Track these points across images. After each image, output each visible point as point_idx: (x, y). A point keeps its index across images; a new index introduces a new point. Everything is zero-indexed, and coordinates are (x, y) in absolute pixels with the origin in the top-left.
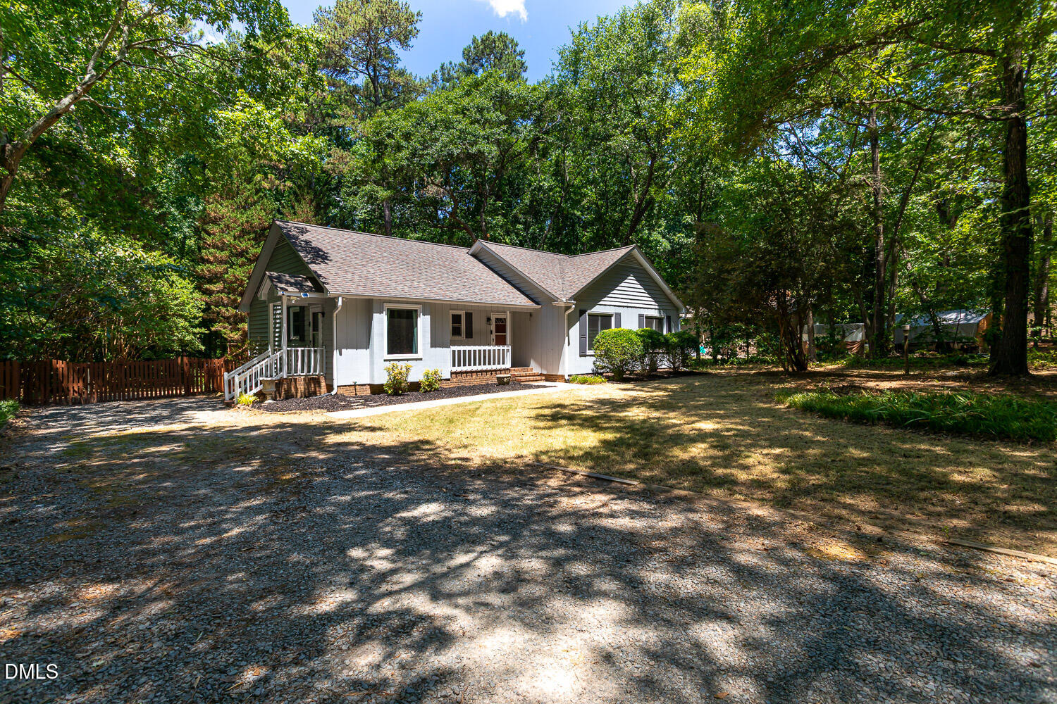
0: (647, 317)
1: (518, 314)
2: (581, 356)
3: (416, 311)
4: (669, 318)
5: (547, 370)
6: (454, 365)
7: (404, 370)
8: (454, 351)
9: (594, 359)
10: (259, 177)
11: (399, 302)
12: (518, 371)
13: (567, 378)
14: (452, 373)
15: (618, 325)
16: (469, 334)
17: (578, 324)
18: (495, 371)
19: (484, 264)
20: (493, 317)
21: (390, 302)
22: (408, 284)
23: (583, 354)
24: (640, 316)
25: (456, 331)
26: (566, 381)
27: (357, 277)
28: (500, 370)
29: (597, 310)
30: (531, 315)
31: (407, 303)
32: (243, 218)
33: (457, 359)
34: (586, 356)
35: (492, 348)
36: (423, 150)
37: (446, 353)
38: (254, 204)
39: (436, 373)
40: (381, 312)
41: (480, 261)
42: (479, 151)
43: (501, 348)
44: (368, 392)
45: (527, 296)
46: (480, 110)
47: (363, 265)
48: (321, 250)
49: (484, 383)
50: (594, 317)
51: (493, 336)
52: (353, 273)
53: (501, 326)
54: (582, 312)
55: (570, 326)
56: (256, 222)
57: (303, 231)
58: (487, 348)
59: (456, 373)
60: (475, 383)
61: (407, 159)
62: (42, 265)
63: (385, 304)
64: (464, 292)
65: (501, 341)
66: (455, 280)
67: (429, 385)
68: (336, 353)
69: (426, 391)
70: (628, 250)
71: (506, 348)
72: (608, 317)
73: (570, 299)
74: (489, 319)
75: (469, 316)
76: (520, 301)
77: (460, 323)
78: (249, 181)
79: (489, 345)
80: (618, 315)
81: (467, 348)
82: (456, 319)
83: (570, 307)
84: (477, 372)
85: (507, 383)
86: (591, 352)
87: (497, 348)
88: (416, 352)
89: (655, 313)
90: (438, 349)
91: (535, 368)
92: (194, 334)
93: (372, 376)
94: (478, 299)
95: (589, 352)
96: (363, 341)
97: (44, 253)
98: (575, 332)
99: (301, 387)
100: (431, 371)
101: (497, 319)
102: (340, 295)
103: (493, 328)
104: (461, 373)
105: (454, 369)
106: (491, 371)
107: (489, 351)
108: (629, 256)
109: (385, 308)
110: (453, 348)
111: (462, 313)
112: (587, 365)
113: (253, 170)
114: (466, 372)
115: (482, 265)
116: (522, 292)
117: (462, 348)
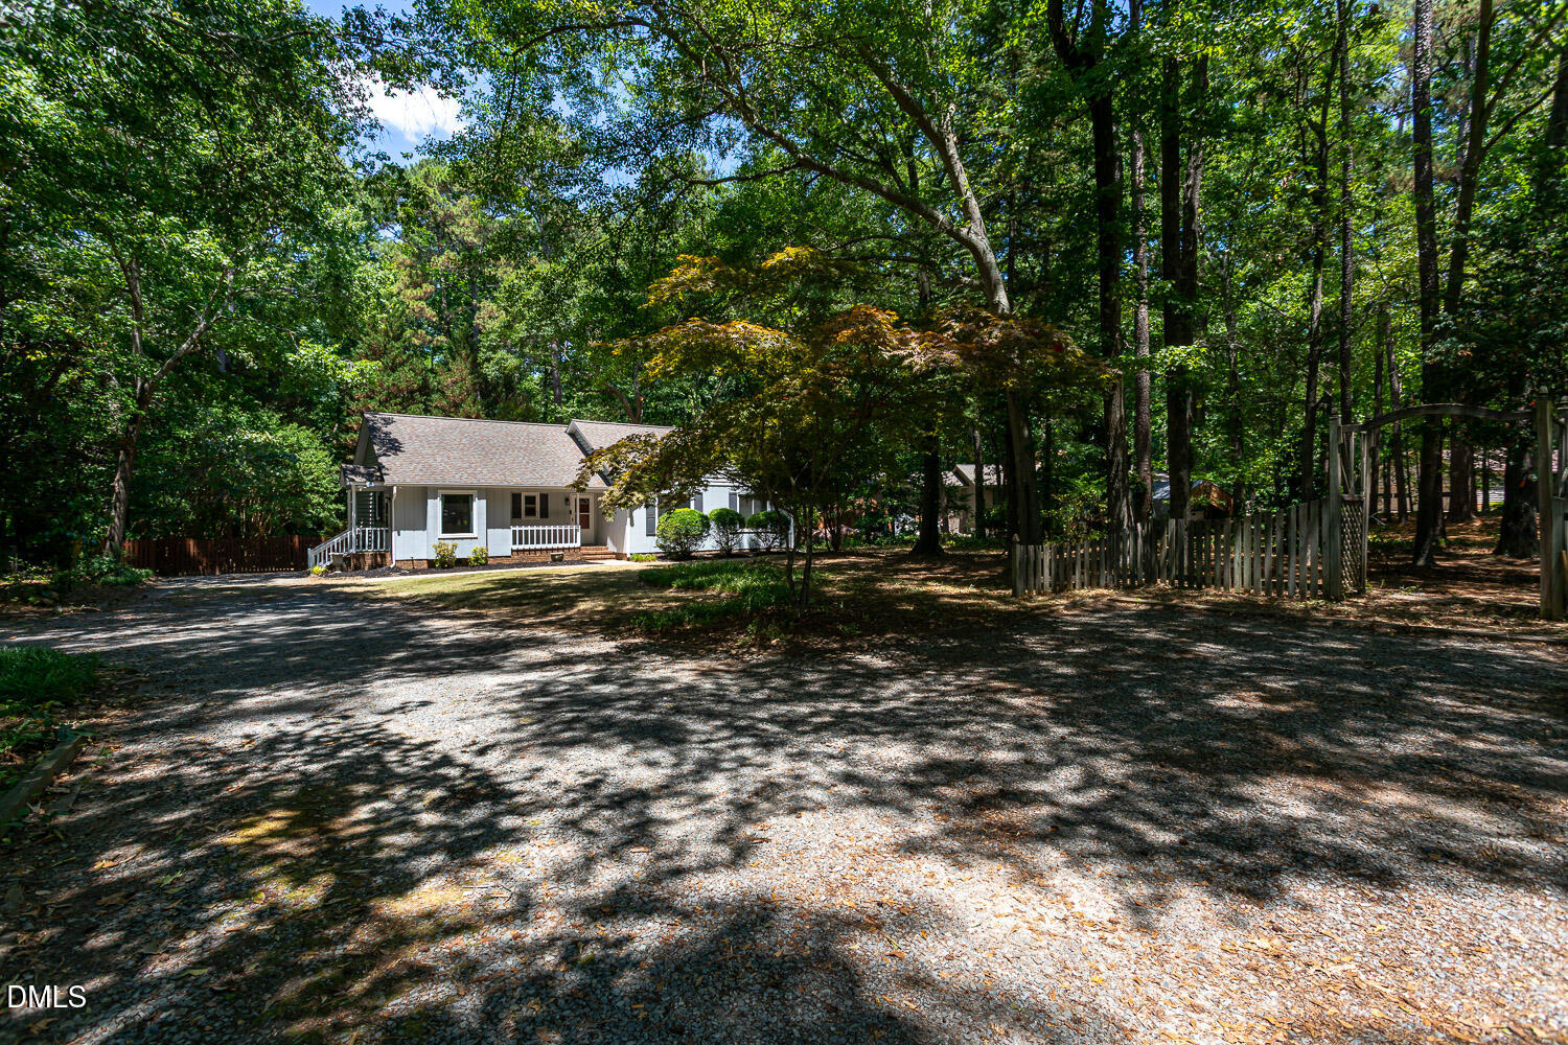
0: (741, 496)
2: (646, 536)
3: (472, 496)
6: (514, 544)
7: (455, 547)
8: (516, 532)
9: (659, 539)
10: (408, 333)
11: (453, 489)
12: (589, 550)
13: (628, 556)
14: (512, 551)
16: (545, 514)
19: (578, 443)
21: (445, 489)
23: (649, 534)
25: (531, 512)
31: (462, 489)
32: (389, 381)
33: (518, 538)
34: (651, 536)
35: (558, 528)
37: (505, 533)
38: (402, 364)
40: (436, 498)
41: (576, 440)
44: (425, 565)
48: (396, 440)
49: (549, 560)
51: (574, 516)
53: (585, 507)
56: (403, 385)
57: (388, 422)
59: (516, 551)
60: (539, 560)
62: (182, 445)
63: (440, 491)
67: (475, 561)
68: (394, 534)
69: (473, 566)
71: (574, 528)
74: (567, 500)
75: (543, 497)
77: (535, 503)
78: (397, 338)
82: (530, 500)
84: (541, 550)
85: (560, 560)
86: (658, 532)
87: (564, 528)
88: (471, 532)
90: (495, 530)
91: (611, 547)
92: (329, 510)
93: (426, 553)
95: (655, 532)
96: (419, 524)
97: (184, 434)
98: (641, 513)
99: (369, 561)
100: (481, 549)
101: (580, 500)
102: (395, 485)
104: (524, 550)
105: (515, 548)
106: (558, 549)
107: (555, 531)
109: (440, 495)
110: (516, 529)
111: (537, 495)
113: (402, 326)
114: (527, 550)
115: (573, 445)
117: (528, 528)
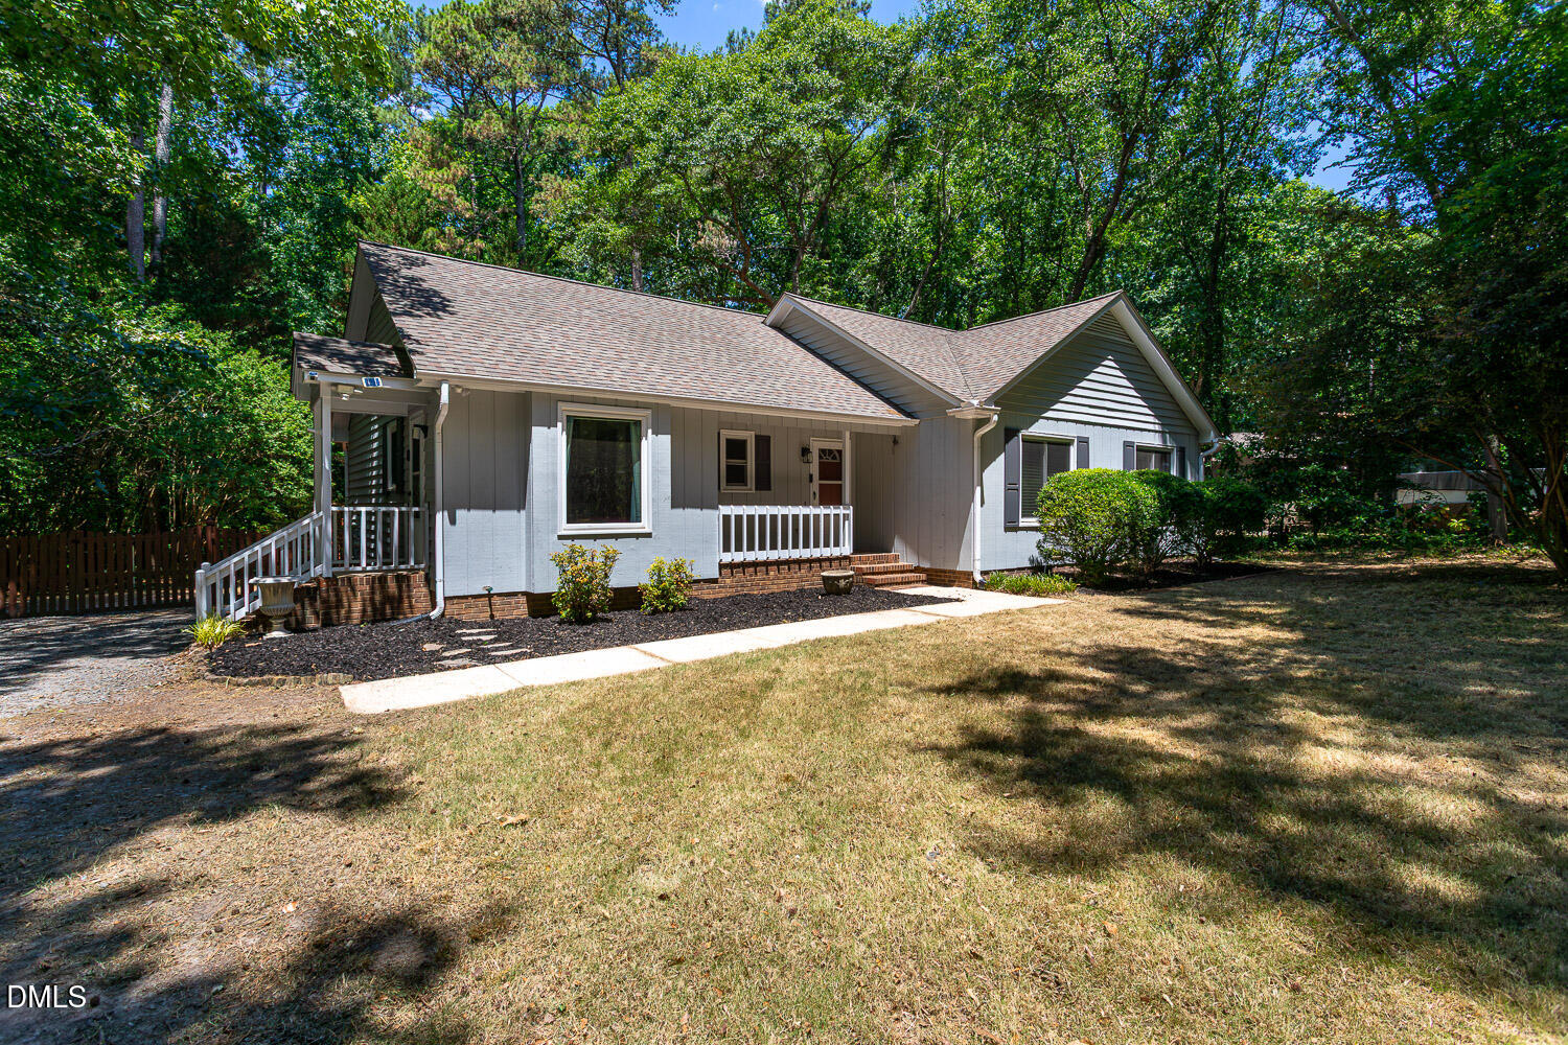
0: (1141, 449)
1: (867, 439)
2: (1007, 529)
3: (638, 423)
4: (1182, 452)
5: (930, 560)
6: (727, 549)
7: (599, 560)
8: (726, 518)
9: (1040, 536)
11: (595, 402)
12: (868, 562)
13: (978, 577)
14: (722, 566)
15: (1084, 461)
16: (764, 483)
17: (1001, 458)
18: (819, 560)
19: (797, 341)
20: (816, 445)
21: (573, 400)
22: (625, 366)
23: (1011, 526)
24: (1127, 445)
25: (736, 475)
26: (976, 586)
27: (503, 345)
28: (830, 560)
29: (1041, 429)
30: (895, 442)
31: (616, 404)
33: (734, 533)
34: (1017, 529)
35: (811, 511)
36: (684, 139)
37: (710, 520)
39: (679, 568)
40: (551, 424)
41: (789, 336)
42: (789, 141)
43: (832, 511)
44: (522, 610)
45: (888, 401)
46: (792, 69)
47: (530, 327)
48: (436, 293)
49: (794, 587)
50: (1033, 444)
51: (815, 487)
52: (499, 338)
53: (831, 466)
54: (1010, 433)
55: (986, 462)
57: (413, 263)
58: (801, 511)
59: (732, 566)
60: (775, 589)
61: (656, 159)
63: (562, 406)
64: (751, 387)
65: (831, 496)
66: (731, 364)
67: (665, 595)
68: (442, 520)
69: (656, 611)
70: (1105, 302)
71: (841, 511)
72: (1064, 444)
73: (989, 401)
74: (805, 451)
75: (763, 442)
76: (873, 410)
77: (744, 457)
79: (806, 504)
80: (1084, 442)
81: (757, 510)
82: (736, 448)
83: (987, 421)
84: (778, 563)
85: (847, 591)
86: (1033, 522)
87: (822, 511)
88: (638, 519)
89: (1154, 440)
90: (689, 511)
91: (903, 556)
93: (530, 575)
94: (781, 402)
95: (1024, 522)
96: (511, 492)
98: (995, 475)
99: (367, 597)
100: (668, 562)
101: (823, 451)
102: (445, 379)
103: (815, 469)
104: (744, 565)
105: (727, 558)
106: (810, 561)
107: (806, 517)
108: (1105, 315)
109: (562, 415)
110: (725, 510)
111: (749, 436)
112: (1024, 547)
114: (755, 564)
115: (790, 343)
116: (876, 394)
117: (745, 510)
